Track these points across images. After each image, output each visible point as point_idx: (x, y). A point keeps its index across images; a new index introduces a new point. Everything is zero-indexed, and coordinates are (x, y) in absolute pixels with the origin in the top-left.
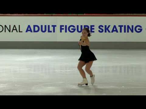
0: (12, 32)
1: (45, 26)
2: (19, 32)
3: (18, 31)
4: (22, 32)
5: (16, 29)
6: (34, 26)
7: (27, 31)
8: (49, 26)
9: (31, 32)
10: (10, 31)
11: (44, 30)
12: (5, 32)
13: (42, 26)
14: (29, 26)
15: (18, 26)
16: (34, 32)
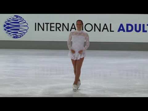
0: (102, 31)
1: (140, 25)
2: (111, 31)
3: (109, 30)
4: (113, 31)
5: (107, 29)
6: (128, 25)
7: (119, 31)
8: (144, 25)
9: (124, 31)
10: (100, 31)
11: (138, 29)
12: (95, 31)
13: (136, 25)
14: (121, 25)
15: (110, 25)
16: (127, 31)
